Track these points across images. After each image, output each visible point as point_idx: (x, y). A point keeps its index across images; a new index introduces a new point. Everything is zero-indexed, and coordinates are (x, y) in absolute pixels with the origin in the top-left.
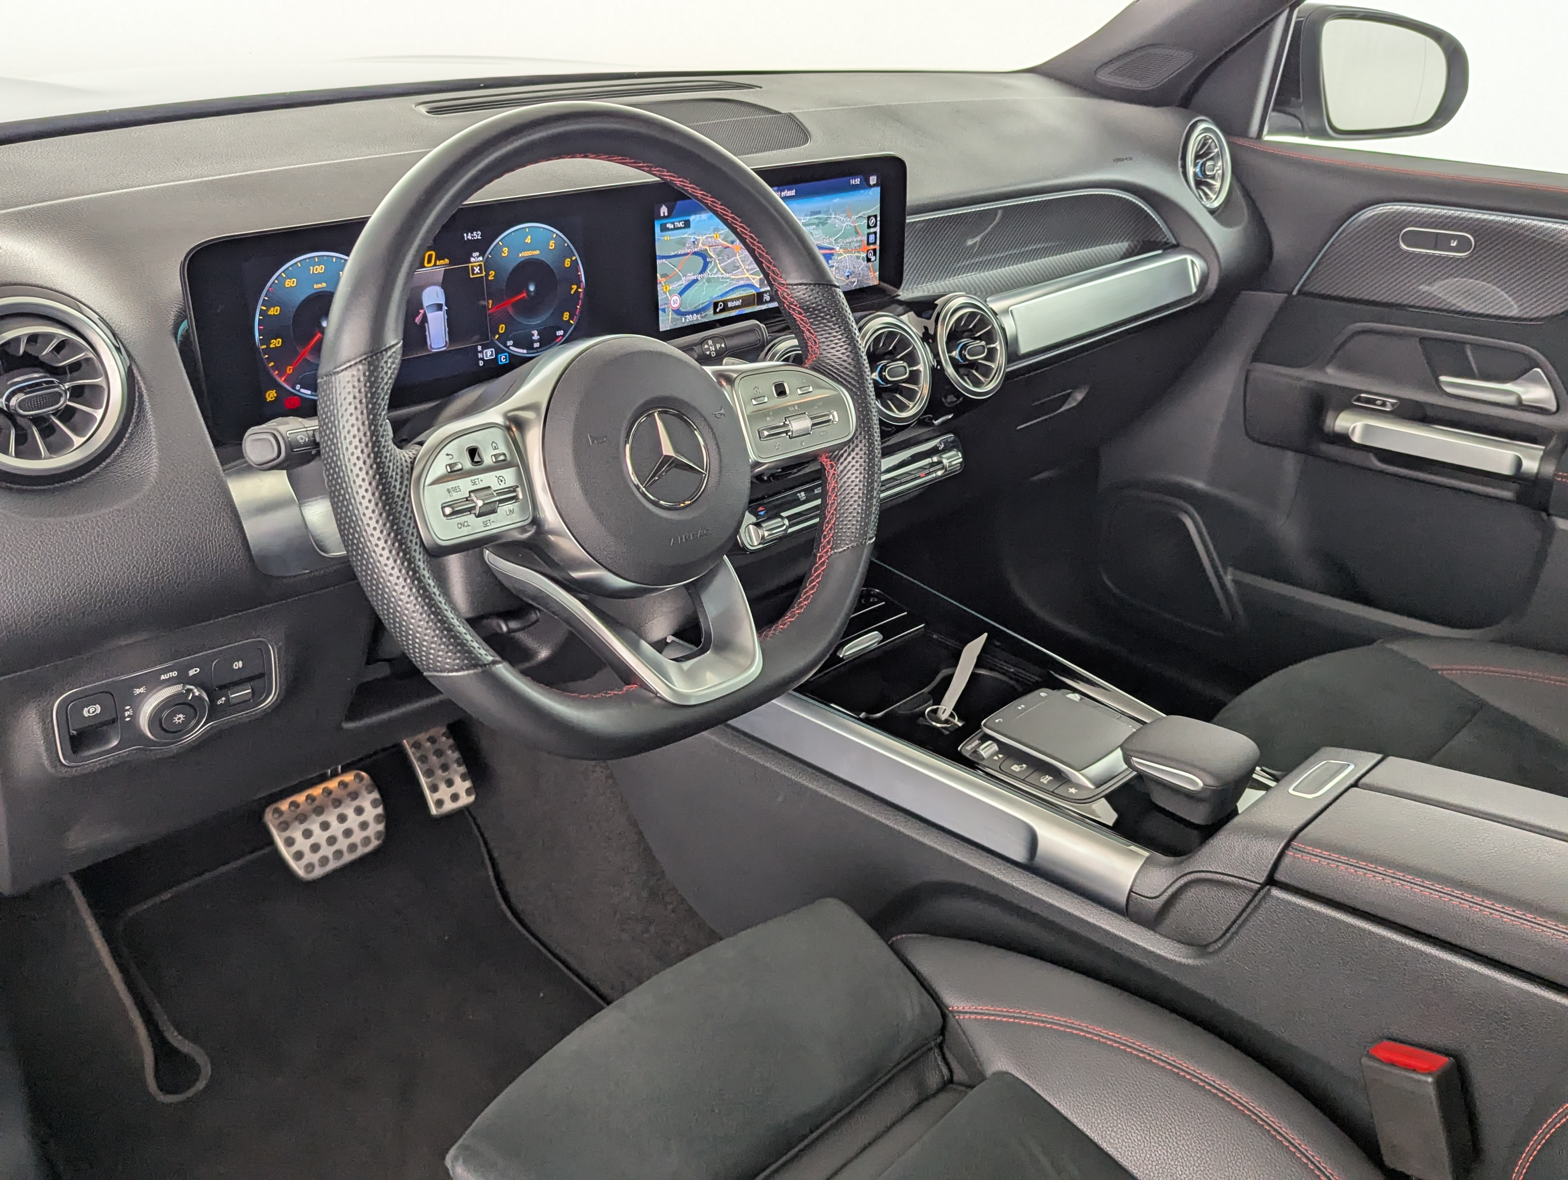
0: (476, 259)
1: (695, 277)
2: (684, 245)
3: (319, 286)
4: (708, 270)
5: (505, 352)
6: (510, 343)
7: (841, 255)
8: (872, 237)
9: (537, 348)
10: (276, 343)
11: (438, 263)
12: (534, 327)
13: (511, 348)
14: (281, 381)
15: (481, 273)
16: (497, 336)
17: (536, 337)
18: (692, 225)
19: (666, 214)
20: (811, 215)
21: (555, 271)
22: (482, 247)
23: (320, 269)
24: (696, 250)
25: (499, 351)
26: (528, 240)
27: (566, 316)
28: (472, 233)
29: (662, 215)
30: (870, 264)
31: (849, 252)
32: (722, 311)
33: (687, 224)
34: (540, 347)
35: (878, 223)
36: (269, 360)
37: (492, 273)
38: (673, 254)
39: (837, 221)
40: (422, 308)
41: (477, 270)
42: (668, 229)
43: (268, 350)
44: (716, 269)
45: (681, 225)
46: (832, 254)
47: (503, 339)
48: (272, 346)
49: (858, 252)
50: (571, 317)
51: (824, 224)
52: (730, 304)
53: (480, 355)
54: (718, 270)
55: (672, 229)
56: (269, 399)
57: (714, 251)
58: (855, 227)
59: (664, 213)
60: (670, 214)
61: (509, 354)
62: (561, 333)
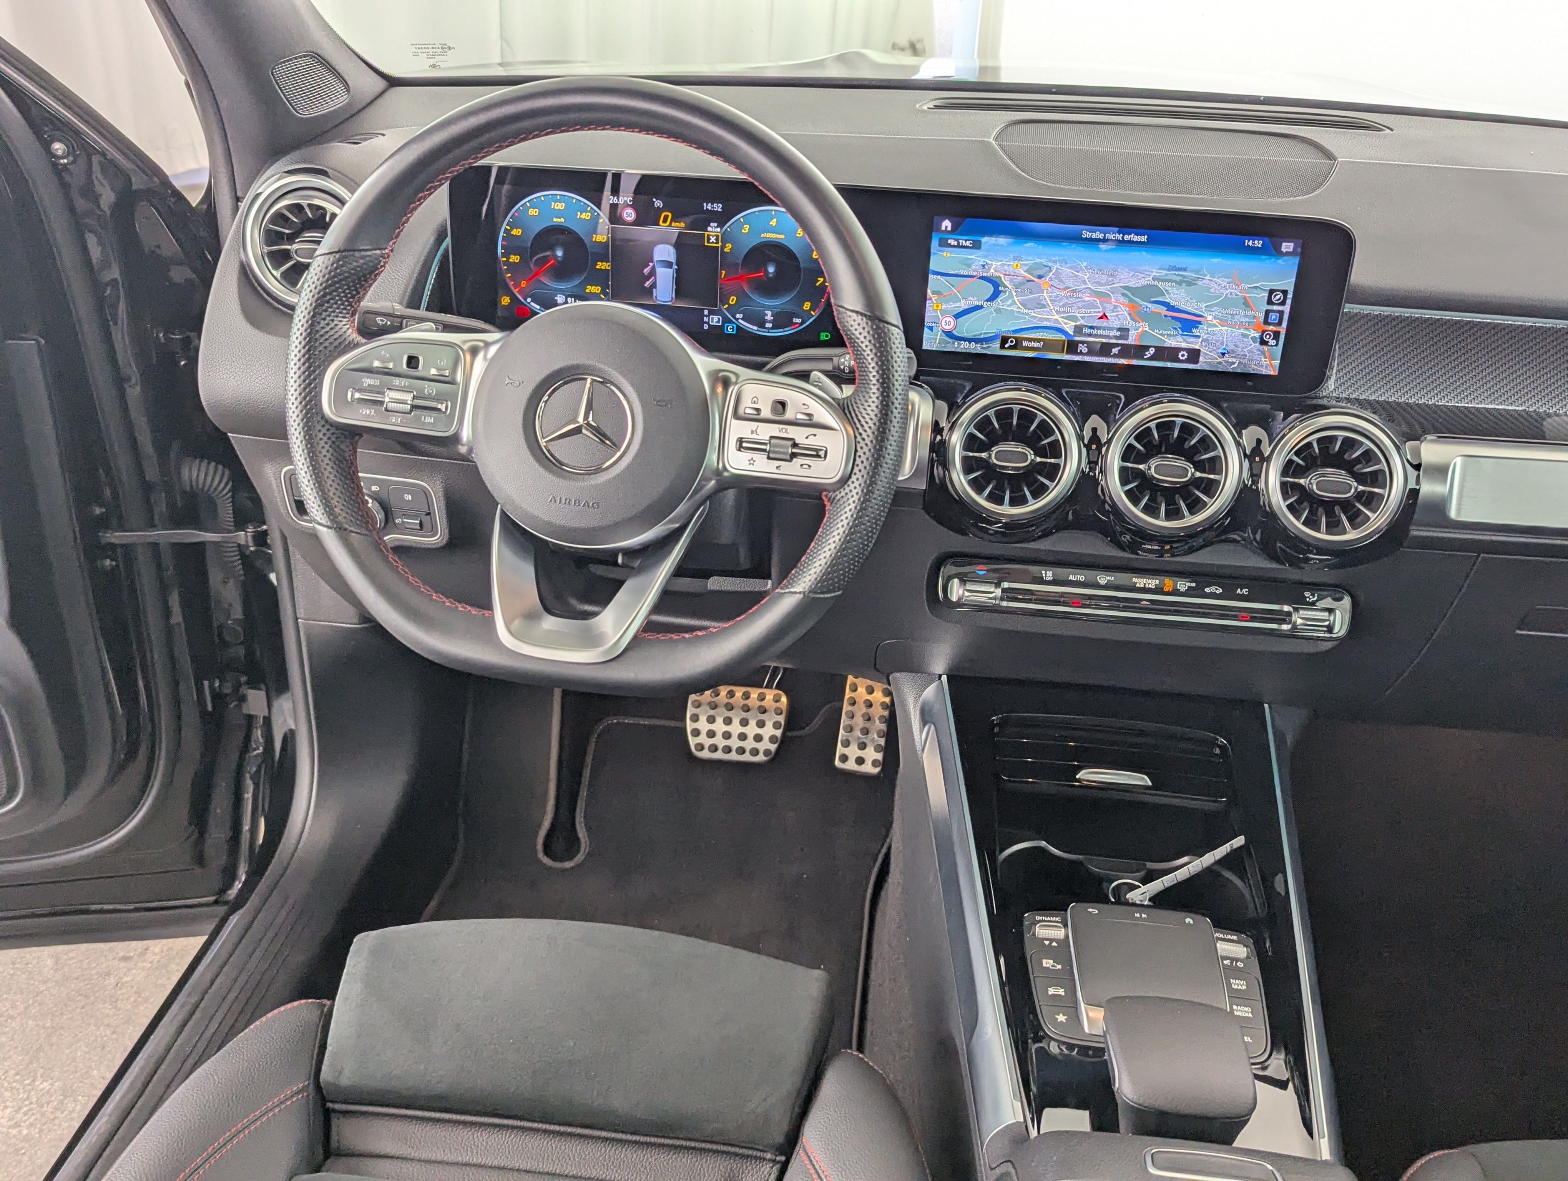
0: (713, 229)
1: (979, 303)
2: (969, 266)
3: (558, 220)
4: (999, 299)
5: (734, 323)
6: (738, 315)
7: (1215, 326)
8: (1273, 317)
9: (768, 328)
10: (515, 259)
11: (673, 224)
12: (769, 308)
13: (740, 320)
14: (516, 291)
15: (717, 242)
16: (726, 306)
17: (769, 317)
18: (983, 246)
19: (949, 229)
20: (1169, 270)
21: (800, 260)
22: (722, 219)
23: (560, 206)
24: (985, 274)
25: (726, 320)
26: (773, 223)
27: (807, 306)
28: (712, 204)
29: (943, 228)
30: (1266, 348)
31: (1228, 325)
32: (1011, 348)
33: (977, 246)
34: (772, 328)
35: (1289, 302)
36: (507, 271)
37: (729, 246)
38: (953, 272)
39: (1213, 285)
40: (652, 262)
41: (713, 239)
42: (950, 246)
43: (507, 263)
44: (1010, 301)
45: (968, 243)
46: (1199, 323)
47: (733, 310)
48: (511, 260)
49: (1246, 329)
50: (813, 308)
51: (1189, 284)
52: (1025, 343)
53: (706, 319)
54: (1014, 303)
55: (954, 246)
56: (503, 303)
57: (1011, 281)
58: (1245, 298)
59: (946, 227)
60: (954, 230)
61: (737, 326)
62: (799, 321)
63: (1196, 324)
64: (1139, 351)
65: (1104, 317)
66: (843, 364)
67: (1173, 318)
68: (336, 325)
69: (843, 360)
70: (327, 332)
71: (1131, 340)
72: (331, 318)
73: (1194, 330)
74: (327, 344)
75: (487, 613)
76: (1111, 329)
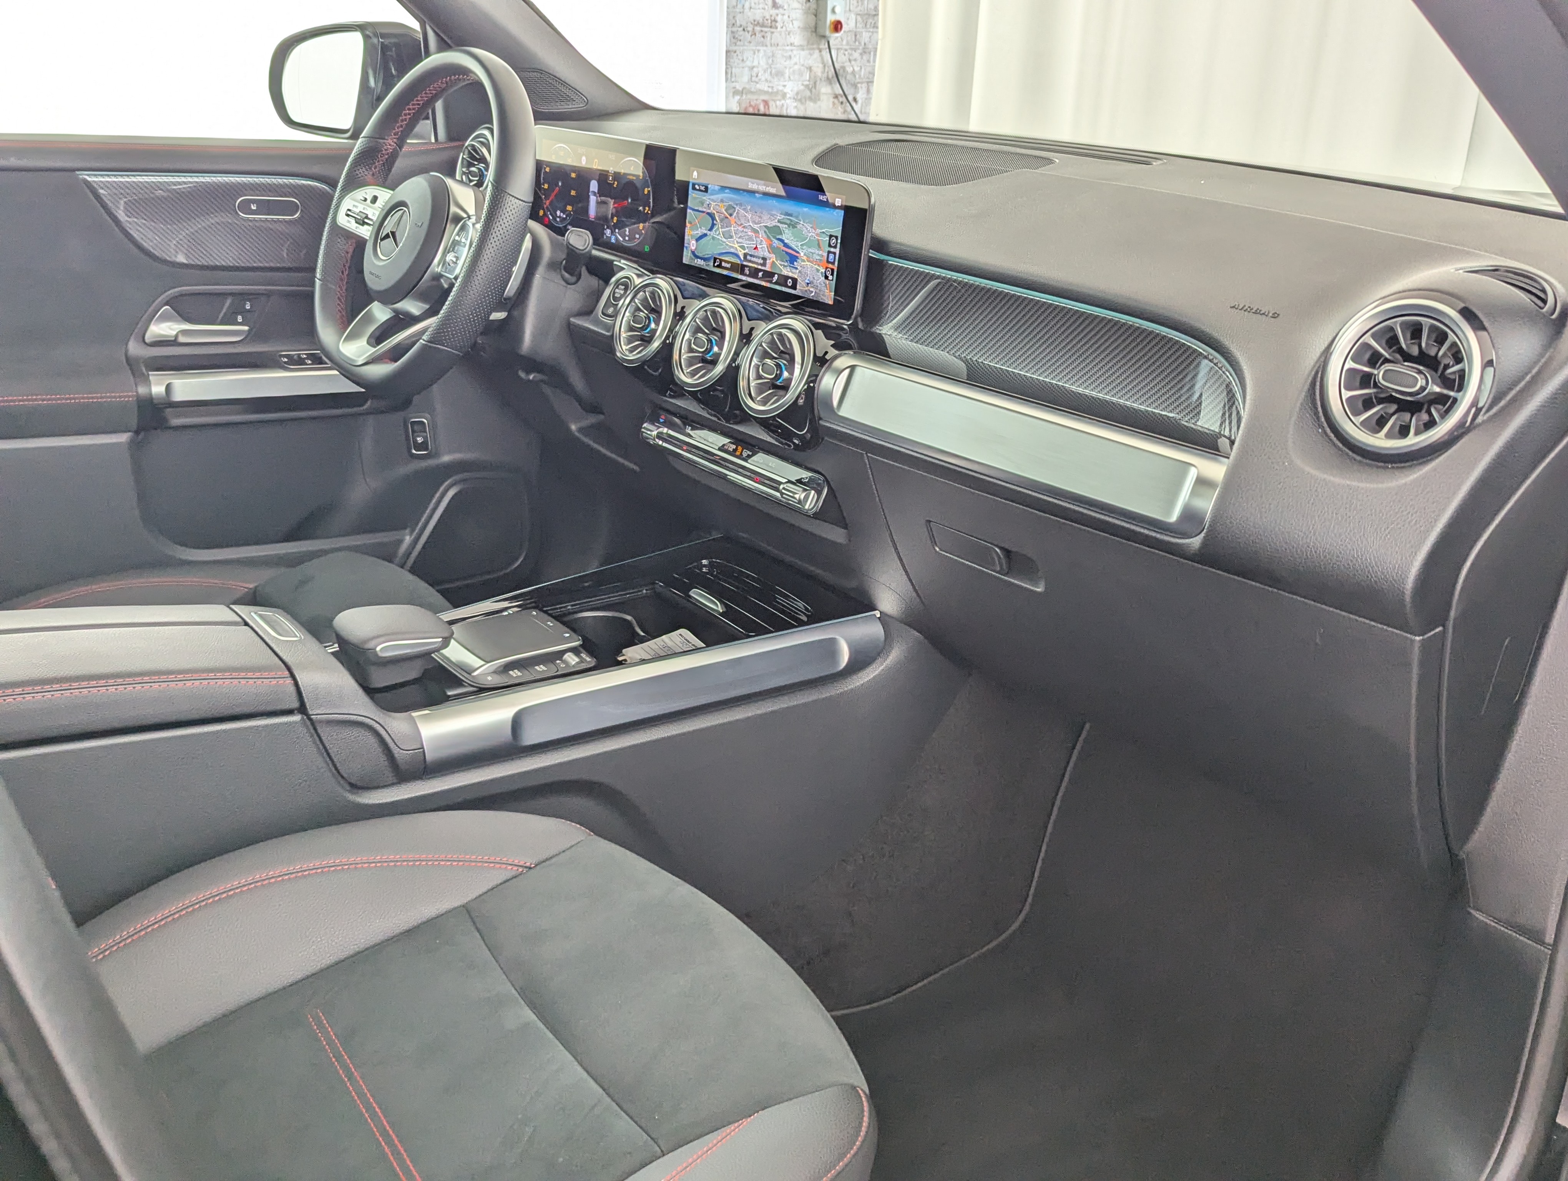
1: (706, 232)
2: (702, 204)
3: (561, 162)
4: (714, 230)
6: (617, 231)
7: (804, 261)
8: (831, 256)
10: (546, 186)
12: (626, 227)
13: (617, 234)
14: (545, 207)
16: (612, 223)
17: (626, 233)
18: (708, 191)
20: (783, 215)
21: (640, 194)
22: (614, 165)
23: (563, 154)
24: (708, 211)
25: (613, 233)
26: (632, 169)
28: (612, 154)
29: (693, 176)
30: (827, 282)
31: (810, 261)
32: (717, 266)
33: (705, 189)
35: (839, 245)
36: (543, 194)
37: (616, 183)
38: (696, 208)
39: (803, 228)
40: (589, 192)
41: (611, 178)
42: (695, 189)
44: (718, 232)
45: (702, 188)
46: (798, 258)
47: (615, 226)
49: (819, 265)
51: (794, 227)
52: (723, 264)
53: (605, 232)
54: (719, 234)
56: (541, 214)
57: (718, 216)
58: (818, 240)
59: (695, 176)
60: (699, 178)
61: (616, 237)
63: (796, 259)
64: (771, 276)
65: (756, 248)
67: (787, 253)
71: (768, 268)
73: (795, 263)
76: (759, 258)
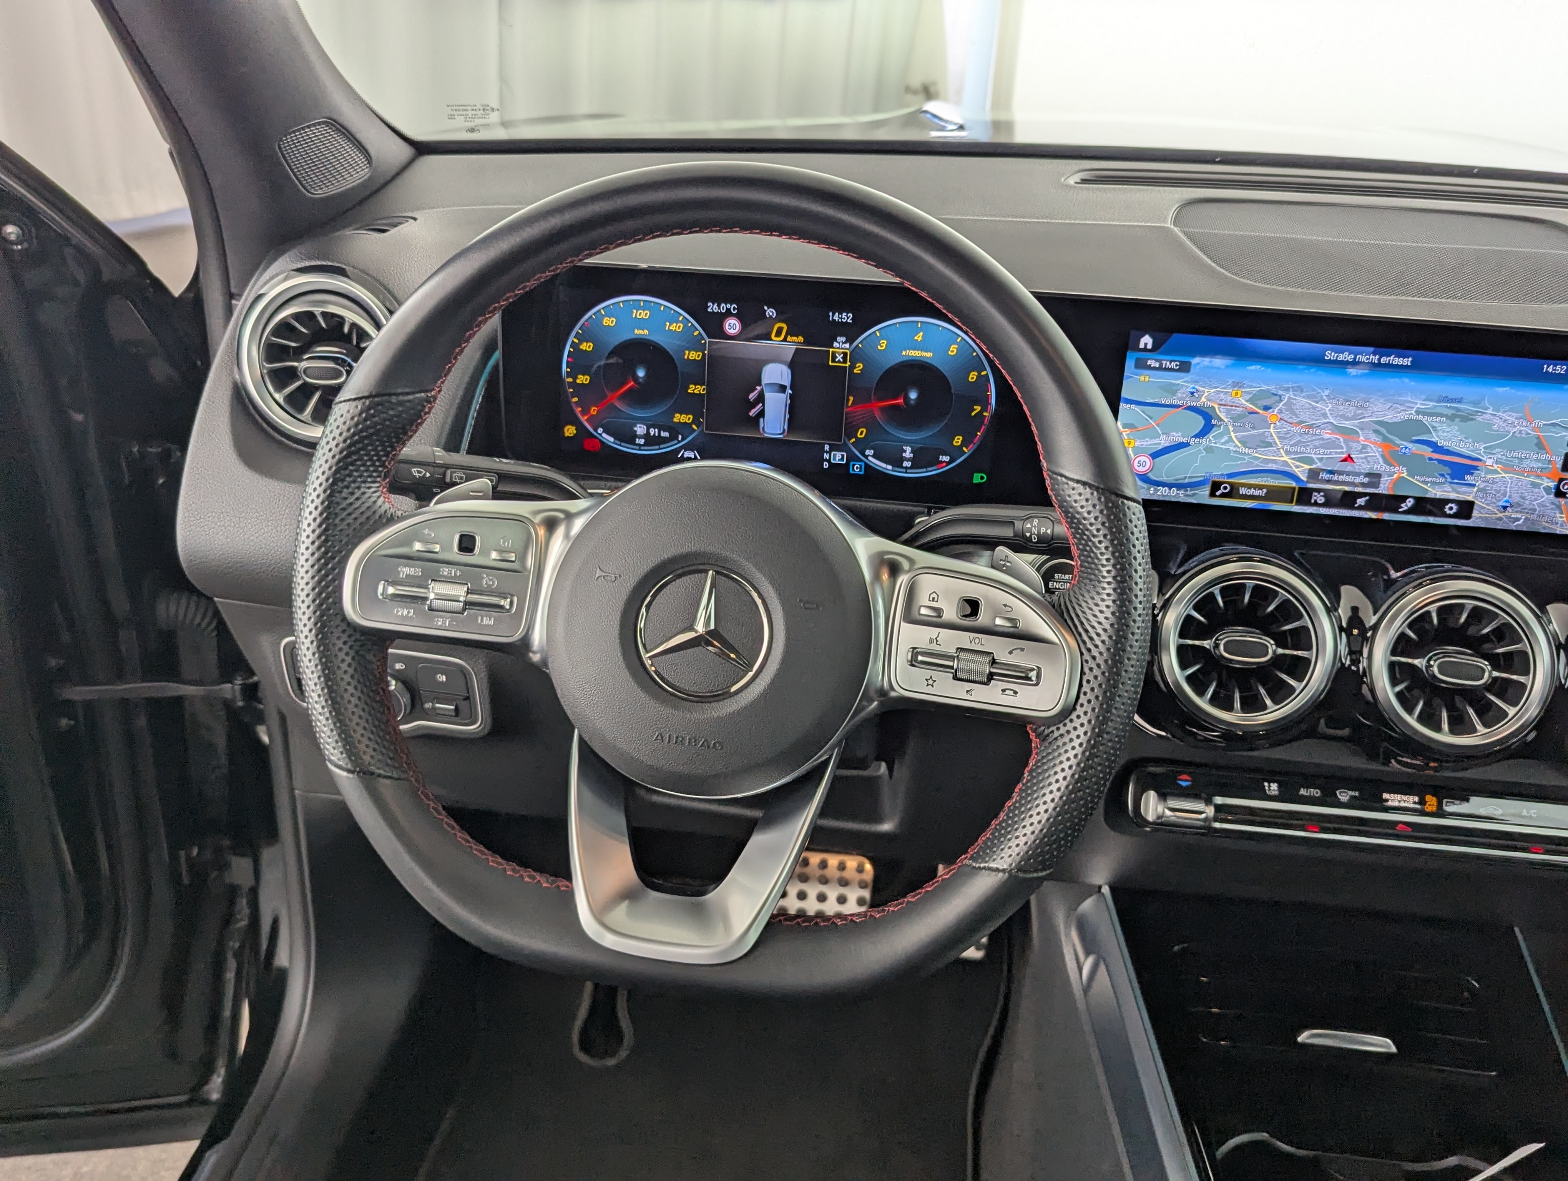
0: (840, 346)
1: (1185, 440)
2: (1174, 393)
3: (641, 332)
4: (1211, 436)
5: (861, 460)
6: (868, 452)
7: (1497, 472)
9: (906, 468)
10: (583, 379)
11: (789, 338)
12: (908, 443)
13: (870, 458)
14: (583, 419)
15: (845, 361)
16: (853, 440)
17: (908, 453)
18: (1192, 369)
19: (1149, 347)
20: (1439, 402)
21: (952, 385)
22: (852, 332)
23: (644, 314)
24: (1194, 404)
25: (852, 458)
26: (919, 337)
27: (958, 441)
28: (840, 313)
29: (1142, 346)
30: (1562, 501)
31: (1515, 472)
32: (1223, 495)
33: (1185, 368)
34: (911, 468)
36: (573, 395)
37: (860, 366)
38: (1151, 401)
39: (1497, 420)
40: (760, 385)
41: (839, 358)
42: (1150, 368)
43: (573, 384)
44: (1226, 438)
45: (1173, 365)
46: (1476, 468)
47: (862, 445)
48: (578, 381)
49: (1538, 476)
50: (964, 443)
51: (1466, 418)
52: (1242, 491)
53: (826, 456)
54: (1230, 440)
55: (1155, 368)
56: (567, 434)
57: (1228, 413)
58: (1538, 438)
59: (1146, 344)
60: (1155, 348)
61: (866, 464)
62: (946, 458)
63: (1471, 470)
64: (1393, 502)
65: (1348, 459)
66: (1030, 530)
67: (1440, 461)
68: (364, 493)
69: (1029, 526)
70: (351, 504)
71: (1384, 488)
72: (357, 485)
73: (1467, 477)
74: (350, 520)
75: (562, 883)
76: (1358, 474)
